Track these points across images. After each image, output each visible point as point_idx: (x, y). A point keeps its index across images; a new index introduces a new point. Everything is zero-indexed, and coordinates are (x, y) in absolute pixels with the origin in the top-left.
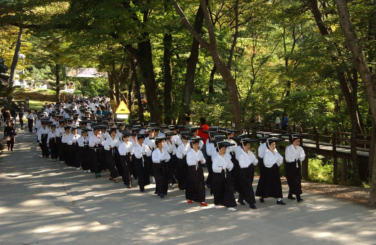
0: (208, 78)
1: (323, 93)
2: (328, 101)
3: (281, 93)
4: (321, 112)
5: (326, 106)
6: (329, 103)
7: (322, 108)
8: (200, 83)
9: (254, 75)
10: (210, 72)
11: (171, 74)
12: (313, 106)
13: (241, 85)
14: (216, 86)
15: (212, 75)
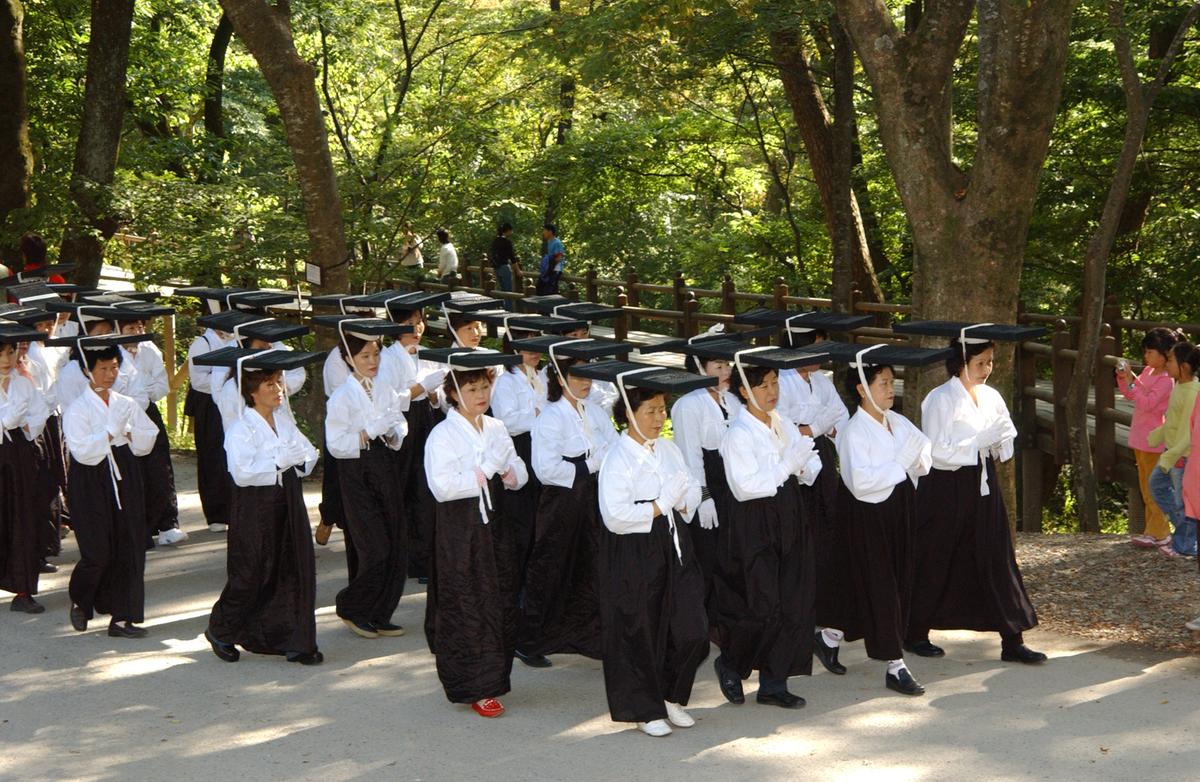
0: (196, 65)
1: (717, 127)
2: (737, 164)
3: (534, 130)
4: (710, 215)
5: (729, 186)
6: (741, 173)
7: (714, 195)
8: (158, 87)
9: (408, 53)
10: (210, 38)
11: (19, 43)
12: (673, 187)
13: (354, 99)
14: (237, 106)
15: (217, 52)
